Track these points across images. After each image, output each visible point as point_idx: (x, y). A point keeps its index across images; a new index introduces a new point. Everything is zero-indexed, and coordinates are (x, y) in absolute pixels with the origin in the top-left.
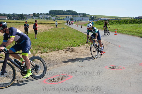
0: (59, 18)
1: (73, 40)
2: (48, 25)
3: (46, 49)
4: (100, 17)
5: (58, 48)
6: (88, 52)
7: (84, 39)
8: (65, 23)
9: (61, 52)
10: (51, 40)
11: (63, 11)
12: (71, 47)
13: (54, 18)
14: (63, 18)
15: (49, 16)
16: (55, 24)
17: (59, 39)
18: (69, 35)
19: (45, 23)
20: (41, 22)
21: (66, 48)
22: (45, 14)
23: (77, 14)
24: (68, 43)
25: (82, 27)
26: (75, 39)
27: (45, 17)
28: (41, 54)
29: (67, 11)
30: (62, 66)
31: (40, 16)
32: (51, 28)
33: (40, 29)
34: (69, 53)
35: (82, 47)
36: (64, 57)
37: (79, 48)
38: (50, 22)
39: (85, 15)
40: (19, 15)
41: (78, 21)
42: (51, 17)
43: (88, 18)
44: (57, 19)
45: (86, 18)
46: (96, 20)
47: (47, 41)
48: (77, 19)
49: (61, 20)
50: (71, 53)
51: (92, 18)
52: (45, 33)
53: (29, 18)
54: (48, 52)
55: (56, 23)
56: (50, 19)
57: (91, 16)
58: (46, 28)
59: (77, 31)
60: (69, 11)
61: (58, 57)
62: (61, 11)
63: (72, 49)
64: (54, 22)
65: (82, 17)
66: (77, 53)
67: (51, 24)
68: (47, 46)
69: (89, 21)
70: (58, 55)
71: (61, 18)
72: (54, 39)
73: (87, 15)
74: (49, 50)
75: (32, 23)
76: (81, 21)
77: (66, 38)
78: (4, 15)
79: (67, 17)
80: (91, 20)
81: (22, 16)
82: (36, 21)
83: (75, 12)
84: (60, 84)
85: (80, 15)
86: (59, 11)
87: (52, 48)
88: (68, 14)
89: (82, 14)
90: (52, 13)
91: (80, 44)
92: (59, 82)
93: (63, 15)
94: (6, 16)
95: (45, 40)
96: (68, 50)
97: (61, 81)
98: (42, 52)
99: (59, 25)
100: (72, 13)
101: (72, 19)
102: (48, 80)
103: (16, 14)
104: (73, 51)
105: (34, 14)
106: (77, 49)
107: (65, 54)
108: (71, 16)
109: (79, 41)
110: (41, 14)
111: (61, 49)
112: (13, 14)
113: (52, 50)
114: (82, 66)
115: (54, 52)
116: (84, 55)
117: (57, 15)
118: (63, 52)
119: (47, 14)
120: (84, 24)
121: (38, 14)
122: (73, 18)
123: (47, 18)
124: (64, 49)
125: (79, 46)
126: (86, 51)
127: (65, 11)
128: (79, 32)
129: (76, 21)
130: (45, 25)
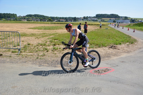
0: (104, 20)
1: (115, 39)
2: (94, 26)
3: (93, 45)
4: (140, 20)
5: (102, 45)
6: (128, 50)
7: (125, 38)
8: (108, 24)
9: (105, 49)
10: (97, 38)
11: (107, 15)
12: (114, 45)
13: (100, 20)
14: (107, 20)
15: (95, 19)
16: (99, 25)
17: (104, 37)
18: (112, 34)
19: (92, 25)
20: (89, 24)
21: (109, 45)
22: (92, 17)
23: (119, 17)
24: (111, 41)
25: (123, 28)
26: (118, 39)
27: (93, 19)
28: (89, 50)
29: (111, 15)
30: (105, 61)
31: (89, 19)
32: (97, 28)
33: (88, 29)
34: (112, 49)
35: (123, 45)
36: (108, 52)
37: (120, 46)
38: (96, 24)
39: (126, 18)
40: (73, 18)
41: (120, 23)
42: (97, 19)
43: (129, 20)
44: (102, 21)
45: (127, 21)
46: (136, 22)
47: (94, 39)
48: (119, 21)
49: (105, 22)
50: (113, 50)
51: (133, 21)
52: (92, 32)
53: (80, 20)
54: (94, 48)
55: (101, 25)
56: (96, 21)
57: (132, 19)
58: (93, 28)
59: (119, 31)
60: (112, 15)
61: (103, 53)
62: (106, 14)
63: (115, 46)
64: (100, 24)
65: (124, 19)
66: (118, 50)
67: (97, 25)
68: (93, 43)
69: (129, 23)
70: (103, 51)
71: (105, 20)
72: (99, 38)
73: (128, 18)
74: (95, 46)
75: (82, 24)
76: (123, 23)
77: (109, 37)
78: (63, 18)
79: (110, 19)
80: (132, 22)
81: (75, 19)
82: (86, 23)
83: (117, 15)
84: (104, 75)
85: (122, 18)
86: (104, 14)
87: (97, 45)
88: (112, 17)
89: (124, 17)
90: (99, 16)
91: (122, 43)
92: (103, 73)
93: (107, 18)
94: (64, 19)
95: (92, 38)
96: (111, 48)
97: (105, 73)
98: (89, 48)
99: (104, 26)
100: (115, 16)
101: (114, 22)
102: (94, 71)
103: (71, 17)
104: (115, 48)
105: (84, 18)
106: (119, 46)
107: (108, 51)
108: (114, 18)
109: (120, 40)
110: (90, 17)
111: (105, 46)
112: (69, 17)
113: (97, 46)
114: (123, 62)
115: (99, 48)
116: (125, 52)
117: (102, 18)
118: (107, 48)
119: (94, 17)
120: (125, 25)
121: (87, 17)
122: (115, 20)
123: (94, 21)
124: (107, 47)
125: (120, 44)
126: (127, 49)
127: (109, 15)
128: (121, 32)
129: (118, 23)
130: (93, 26)
